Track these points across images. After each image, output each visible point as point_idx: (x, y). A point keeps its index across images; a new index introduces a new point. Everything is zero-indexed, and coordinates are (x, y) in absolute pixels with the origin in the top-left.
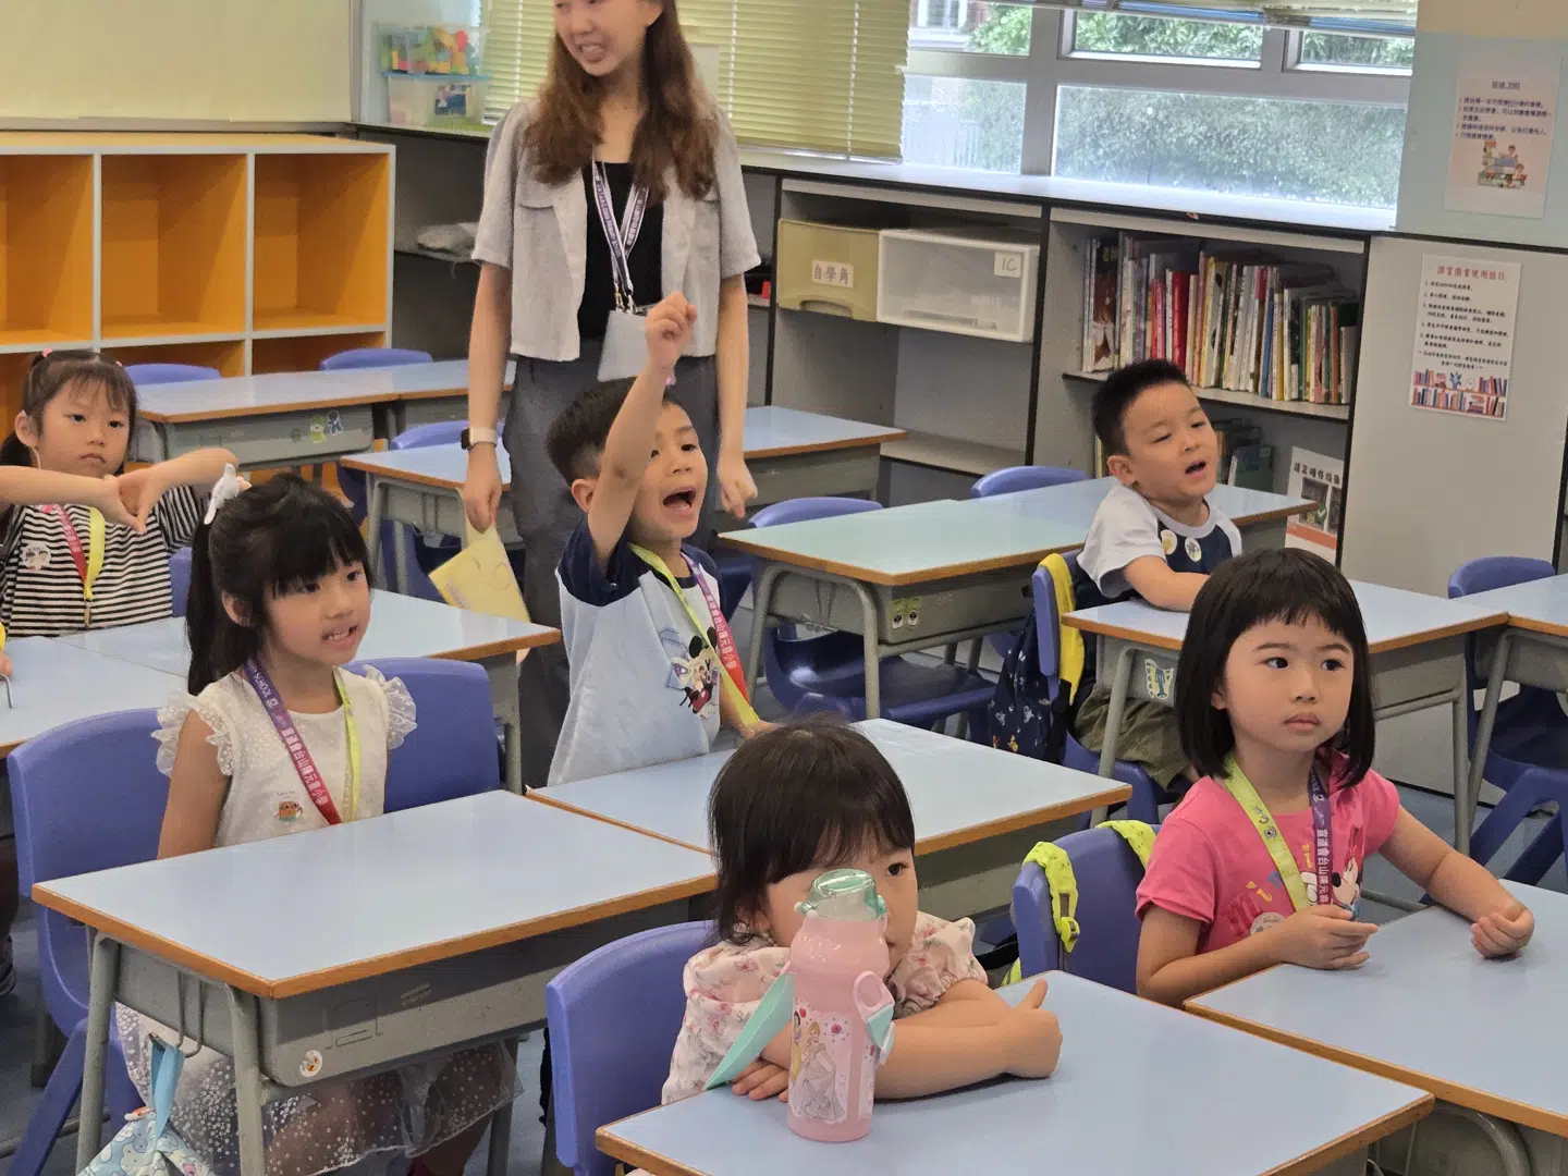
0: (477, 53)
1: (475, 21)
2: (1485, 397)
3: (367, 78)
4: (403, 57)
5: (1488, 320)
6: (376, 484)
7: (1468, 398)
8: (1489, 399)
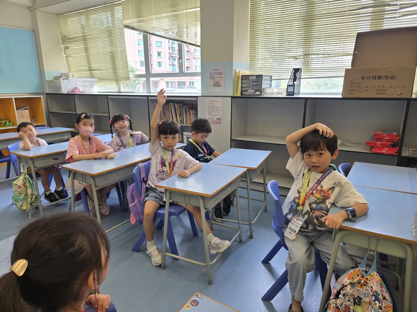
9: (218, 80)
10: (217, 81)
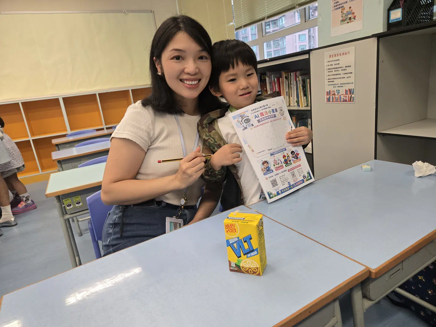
2: (347, 96)
5: (346, 69)
7: (342, 97)
8: (348, 96)
9: (350, 7)
10: (348, 10)
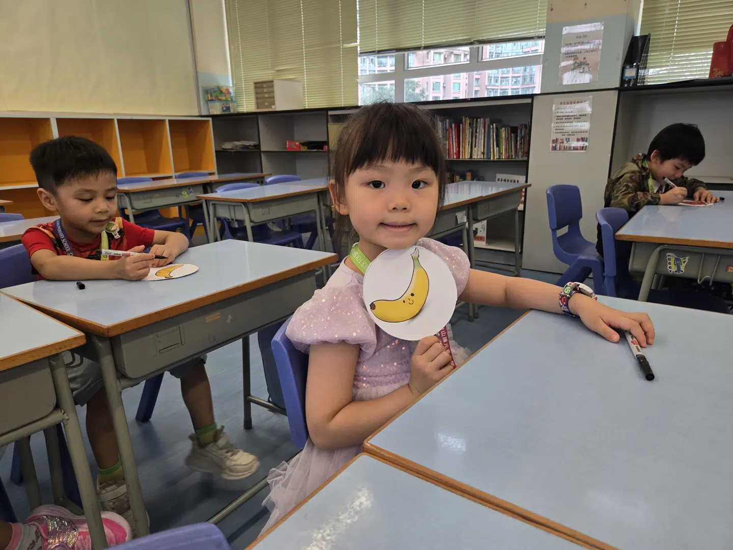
0: (233, 94)
1: (231, 85)
3: (202, 103)
4: (211, 96)
5: (580, 118)
6: (211, 204)
